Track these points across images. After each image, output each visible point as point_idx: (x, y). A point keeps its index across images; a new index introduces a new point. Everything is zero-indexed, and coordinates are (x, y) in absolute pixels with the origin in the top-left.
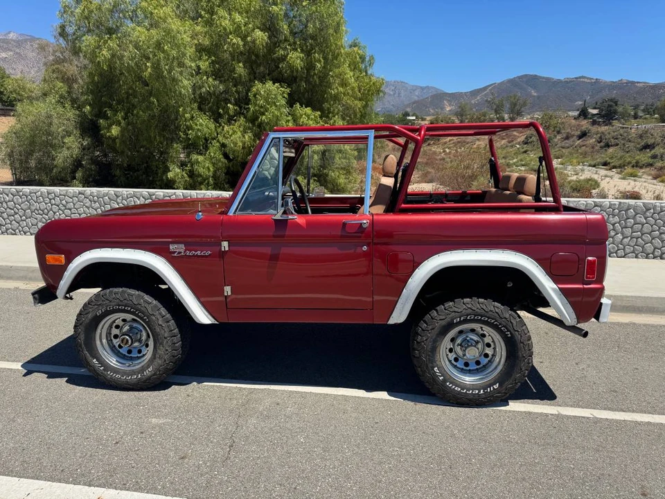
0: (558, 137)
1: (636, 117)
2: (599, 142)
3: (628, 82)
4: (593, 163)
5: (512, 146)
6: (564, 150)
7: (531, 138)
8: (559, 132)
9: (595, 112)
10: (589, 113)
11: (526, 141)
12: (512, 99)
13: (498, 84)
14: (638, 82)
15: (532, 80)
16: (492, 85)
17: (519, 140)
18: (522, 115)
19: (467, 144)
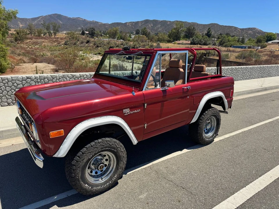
0: (78, 42)
1: (101, 36)
2: (95, 45)
3: (96, 22)
4: (95, 53)
5: (60, 46)
6: (82, 48)
7: (67, 42)
8: (78, 40)
9: (87, 32)
10: (85, 33)
11: (65, 43)
12: (53, 24)
13: (44, 16)
14: (99, 22)
15: (59, 16)
16: (41, 16)
17: (62, 43)
18: (59, 32)
19: (39, 44)
